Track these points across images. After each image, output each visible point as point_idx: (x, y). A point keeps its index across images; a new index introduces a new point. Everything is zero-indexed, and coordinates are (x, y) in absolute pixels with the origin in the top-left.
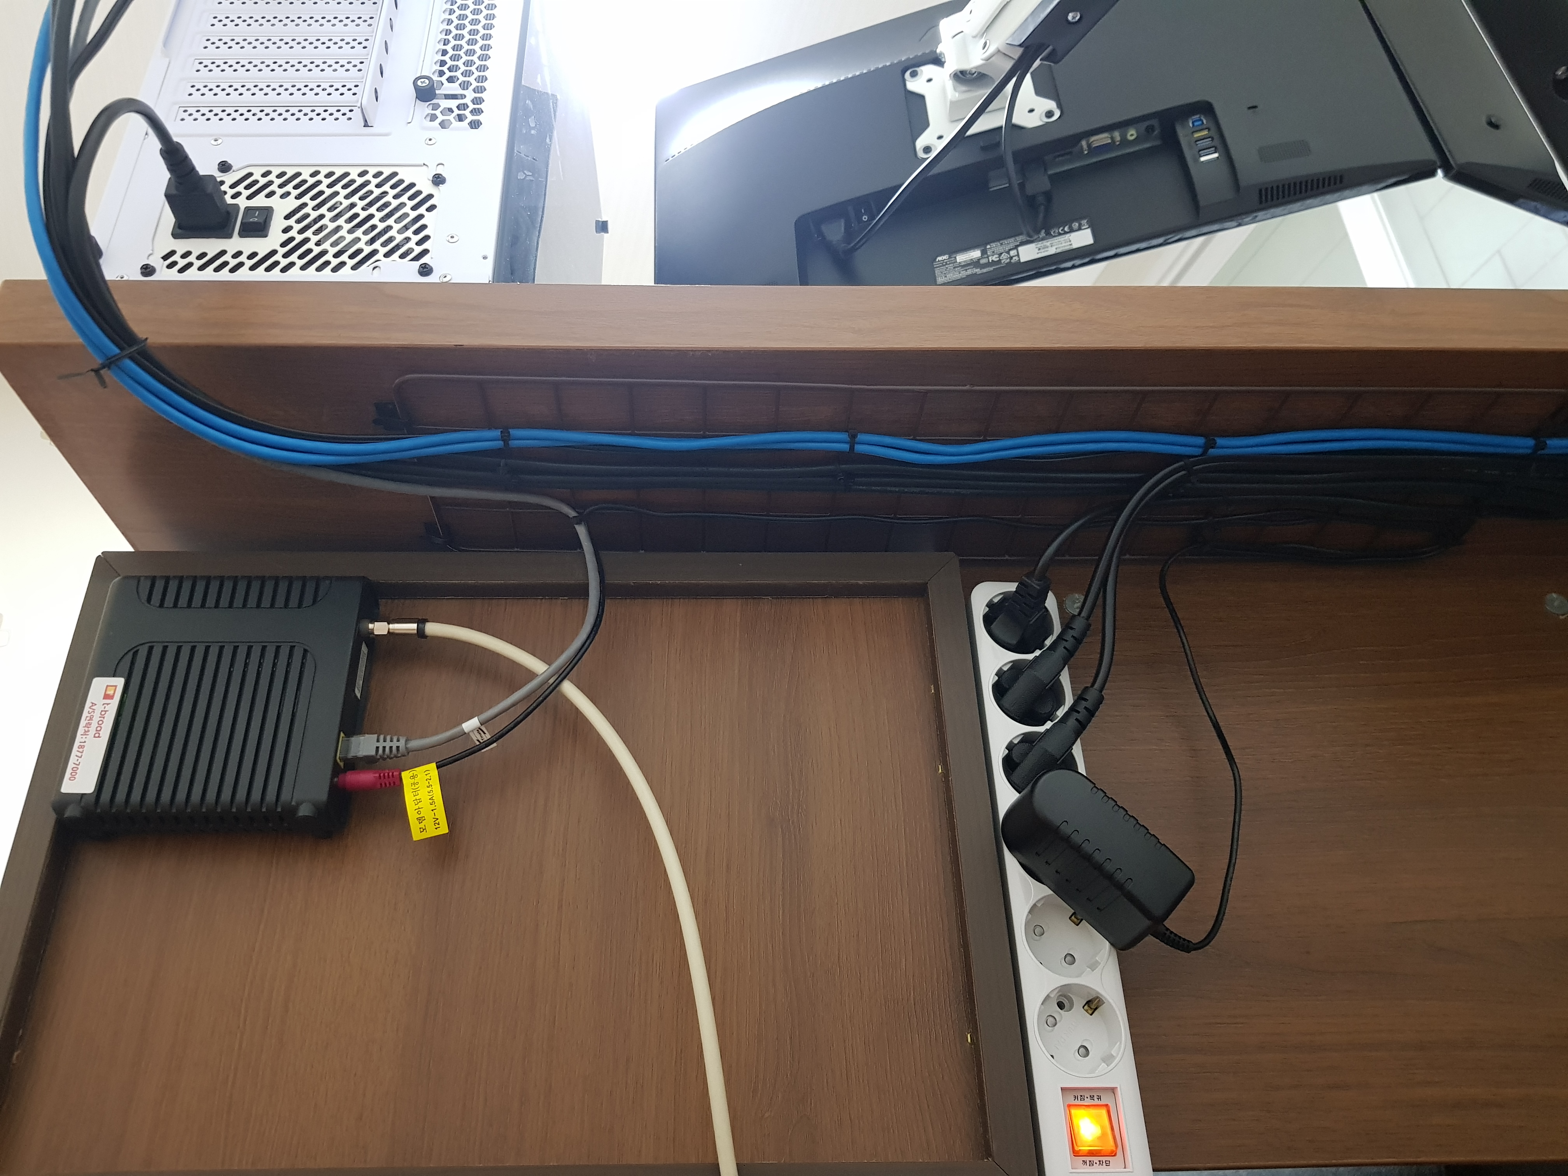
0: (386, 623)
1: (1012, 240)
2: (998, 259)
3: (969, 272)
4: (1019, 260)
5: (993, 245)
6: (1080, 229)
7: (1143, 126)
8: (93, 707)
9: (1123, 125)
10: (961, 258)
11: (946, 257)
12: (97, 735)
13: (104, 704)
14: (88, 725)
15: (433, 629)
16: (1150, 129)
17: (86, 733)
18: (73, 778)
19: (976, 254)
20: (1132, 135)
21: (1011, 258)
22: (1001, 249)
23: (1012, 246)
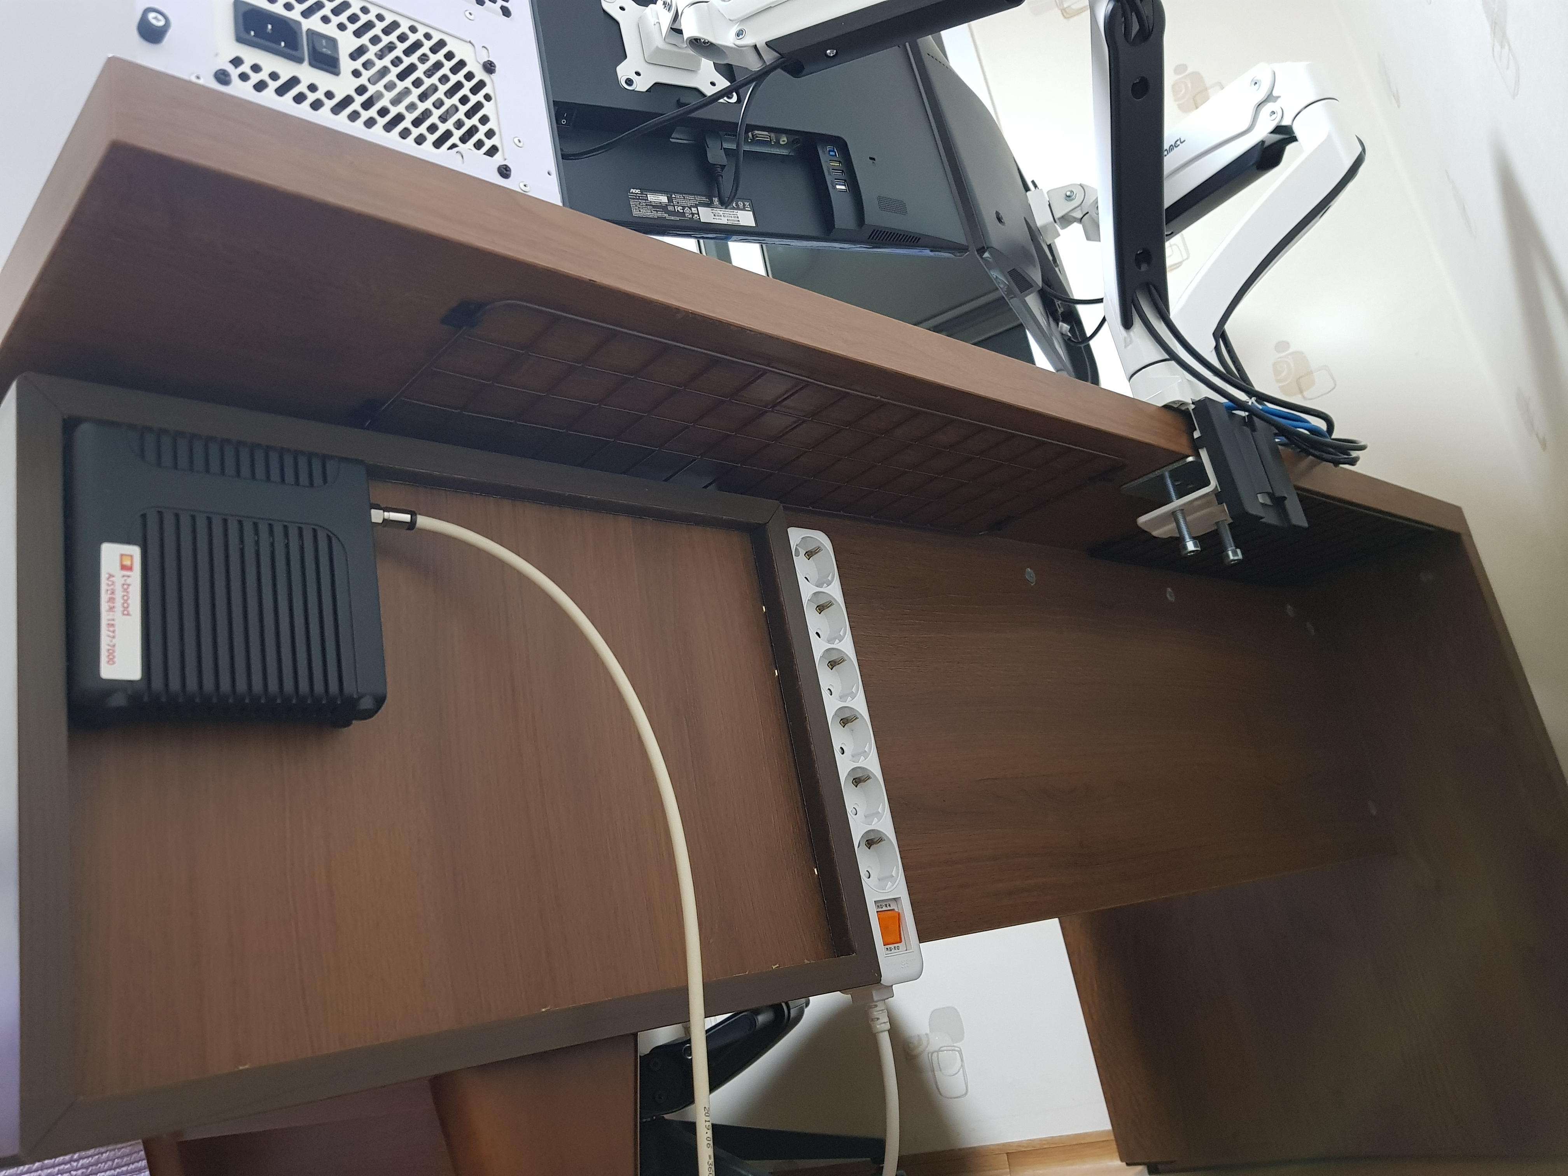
0: (381, 511)
1: (692, 197)
2: (682, 211)
3: (660, 214)
4: (699, 219)
5: (678, 196)
6: (744, 209)
7: (792, 138)
8: (112, 579)
9: (779, 131)
10: (651, 197)
11: (637, 191)
12: (126, 612)
13: (123, 576)
14: (111, 600)
15: (423, 521)
16: (794, 142)
17: (111, 609)
18: (111, 661)
19: (664, 199)
20: (783, 141)
21: (693, 214)
22: (683, 202)
23: (692, 203)
